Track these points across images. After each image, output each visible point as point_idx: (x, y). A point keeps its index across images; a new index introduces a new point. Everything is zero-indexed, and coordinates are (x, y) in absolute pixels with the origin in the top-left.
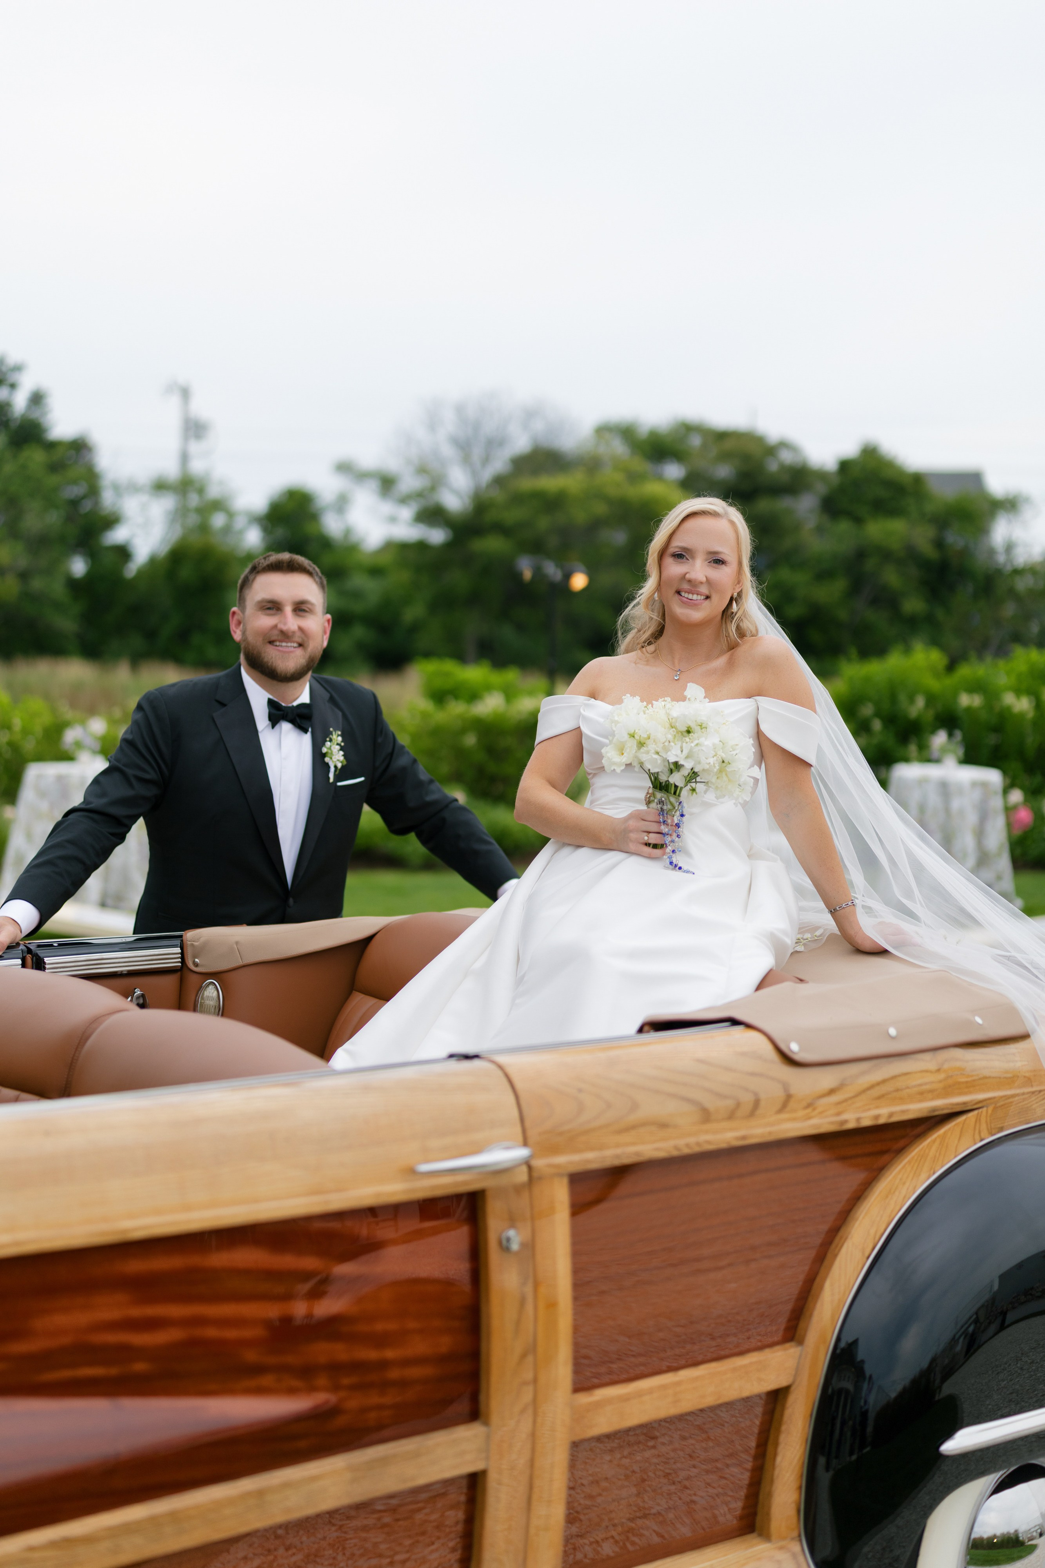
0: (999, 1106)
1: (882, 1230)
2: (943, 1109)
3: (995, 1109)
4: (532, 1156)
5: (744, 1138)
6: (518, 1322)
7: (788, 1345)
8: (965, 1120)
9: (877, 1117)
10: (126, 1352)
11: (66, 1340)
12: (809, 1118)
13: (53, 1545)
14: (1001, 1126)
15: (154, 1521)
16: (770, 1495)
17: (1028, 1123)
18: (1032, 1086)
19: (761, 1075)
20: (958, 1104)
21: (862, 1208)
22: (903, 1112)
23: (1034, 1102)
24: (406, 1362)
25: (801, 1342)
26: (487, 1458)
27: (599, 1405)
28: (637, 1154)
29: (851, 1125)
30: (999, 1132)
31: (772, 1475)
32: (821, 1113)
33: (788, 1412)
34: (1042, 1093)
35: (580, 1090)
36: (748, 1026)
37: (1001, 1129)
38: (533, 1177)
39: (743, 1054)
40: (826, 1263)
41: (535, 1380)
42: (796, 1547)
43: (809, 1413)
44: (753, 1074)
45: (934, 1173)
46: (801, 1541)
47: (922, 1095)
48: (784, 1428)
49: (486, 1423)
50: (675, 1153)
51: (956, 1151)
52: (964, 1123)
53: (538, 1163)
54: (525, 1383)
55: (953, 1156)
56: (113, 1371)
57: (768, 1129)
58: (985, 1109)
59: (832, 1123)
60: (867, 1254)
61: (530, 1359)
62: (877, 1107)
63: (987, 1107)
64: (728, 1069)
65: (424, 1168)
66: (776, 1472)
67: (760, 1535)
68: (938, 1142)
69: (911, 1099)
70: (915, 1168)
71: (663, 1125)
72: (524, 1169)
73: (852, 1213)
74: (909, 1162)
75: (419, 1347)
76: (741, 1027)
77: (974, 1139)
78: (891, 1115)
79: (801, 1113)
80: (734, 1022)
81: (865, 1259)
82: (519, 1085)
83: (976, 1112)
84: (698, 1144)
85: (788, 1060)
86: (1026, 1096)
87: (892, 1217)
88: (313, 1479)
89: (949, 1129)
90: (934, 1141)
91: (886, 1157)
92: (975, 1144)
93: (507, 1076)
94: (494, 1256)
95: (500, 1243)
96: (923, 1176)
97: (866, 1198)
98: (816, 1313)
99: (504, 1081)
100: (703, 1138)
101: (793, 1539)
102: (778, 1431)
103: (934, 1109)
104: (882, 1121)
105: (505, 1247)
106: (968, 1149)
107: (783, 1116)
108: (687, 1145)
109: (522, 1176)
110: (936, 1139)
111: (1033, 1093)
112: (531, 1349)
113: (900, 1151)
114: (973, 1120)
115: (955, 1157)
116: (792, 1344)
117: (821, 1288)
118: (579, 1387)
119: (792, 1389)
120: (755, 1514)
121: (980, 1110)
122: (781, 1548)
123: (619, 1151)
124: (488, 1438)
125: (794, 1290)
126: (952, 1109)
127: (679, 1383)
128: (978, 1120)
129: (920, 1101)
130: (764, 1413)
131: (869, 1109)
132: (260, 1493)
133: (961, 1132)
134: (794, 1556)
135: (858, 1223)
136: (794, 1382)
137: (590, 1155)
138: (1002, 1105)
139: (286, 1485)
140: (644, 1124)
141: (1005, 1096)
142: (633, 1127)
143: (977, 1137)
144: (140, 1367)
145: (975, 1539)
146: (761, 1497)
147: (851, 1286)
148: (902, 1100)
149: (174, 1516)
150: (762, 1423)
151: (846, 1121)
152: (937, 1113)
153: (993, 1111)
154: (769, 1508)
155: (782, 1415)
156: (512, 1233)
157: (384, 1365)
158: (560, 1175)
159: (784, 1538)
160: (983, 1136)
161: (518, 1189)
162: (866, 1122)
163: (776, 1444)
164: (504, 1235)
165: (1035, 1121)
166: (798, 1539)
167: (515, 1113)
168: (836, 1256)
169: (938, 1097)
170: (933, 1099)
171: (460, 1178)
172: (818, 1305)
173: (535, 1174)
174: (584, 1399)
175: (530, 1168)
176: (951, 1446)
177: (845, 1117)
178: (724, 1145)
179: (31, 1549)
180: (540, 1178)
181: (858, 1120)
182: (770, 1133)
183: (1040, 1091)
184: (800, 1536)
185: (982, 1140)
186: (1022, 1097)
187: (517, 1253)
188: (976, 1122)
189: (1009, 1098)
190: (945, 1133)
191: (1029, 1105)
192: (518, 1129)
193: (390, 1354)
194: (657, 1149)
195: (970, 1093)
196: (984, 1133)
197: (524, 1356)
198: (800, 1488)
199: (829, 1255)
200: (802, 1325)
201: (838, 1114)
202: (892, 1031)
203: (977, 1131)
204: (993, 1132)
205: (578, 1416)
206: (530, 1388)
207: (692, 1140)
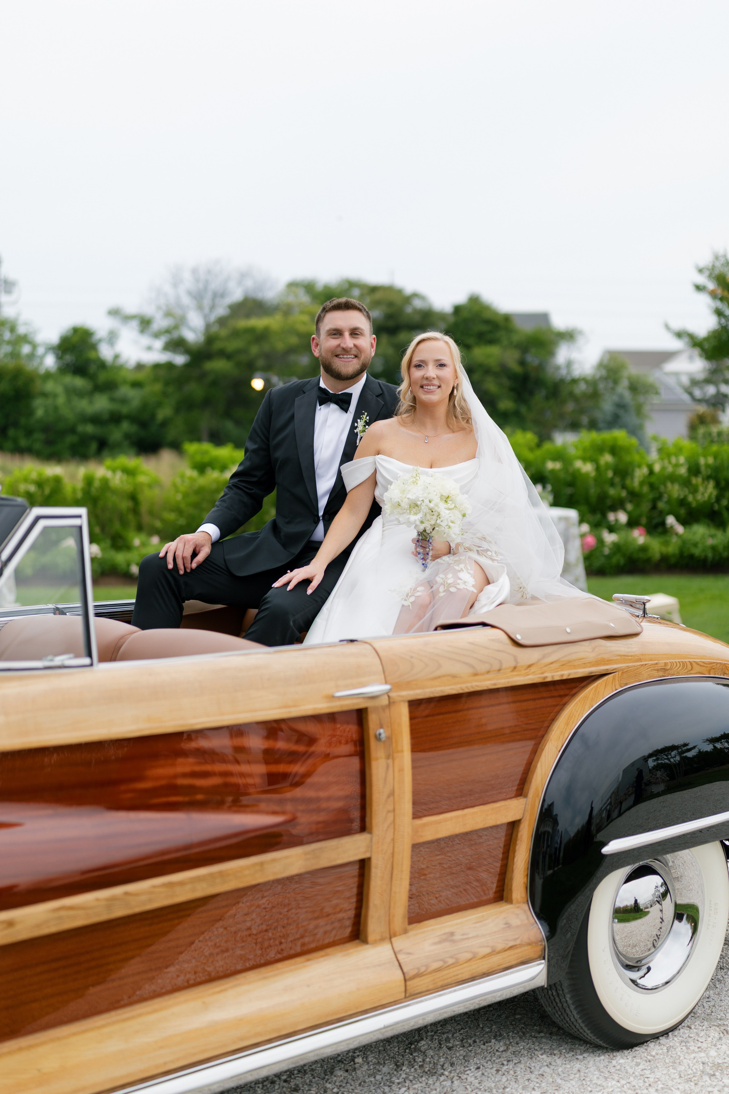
0: (624, 672)
1: (566, 737)
2: (596, 672)
3: (623, 673)
4: (390, 690)
5: (495, 684)
6: (385, 779)
7: (519, 798)
8: (607, 679)
9: (562, 675)
10: (192, 789)
11: (163, 782)
12: (528, 675)
13: (164, 885)
14: (626, 682)
15: (211, 875)
16: (511, 879)
17: (640, 682)
18: (641, 661)
19: (503, 651)
20: (603, 670)
21: (555, 725)
22: (575, 673)
23: (643, 670)
24: (329, 799)
25: (526, 796)
26: (371, 851)
27: (425, 825)
28: (442, 691)
29: (549, 679)
30: (625, 686)
31: (513, 868)
32: (534, 672)
33: (520, 834)
34: (647, 666)
35: (412, 657)
36: (493, 626)
37: (626, 684)
38: (391, 703)
39: (493, 640)
40: (537, 754)
41: (394, 810)
42: (525, 907)
43: (531, 835)
44: (498, 651)
45: (592, 707)
46: (528, 904)
47: (585, 665)
48: (518, 842)
49: (370, 832)
50: (461, 691)
51: (603, 695)
52: (607, 680)
53: (392, 695)
54: (389, 812)
55: (602, 698)
56: (187, 799)
57: (507, 680)
58: (617, 673)
59: (539, 678)
60: (559, 750)
61: (391, 798)
62: (562, 670)
63: (619, 672)
64: (486, 648)
65: (338, 694)
66: (515, 866)
67: (507, 901)
68: (594, 690)
69: (579, 666)
70: (582, 703)
71: (454, 676)
72: (386, 697)
73: (550, 728)
74: (579, 701)
75: (336, 791)
76: (489, 627)
77: (612, 690)
78: (569, 675)
79: (523, 672)
80: (484, 624)
81: (558, 752)
82: (381, 654)
83: (613, 674)
84: (472, 687)
85: (516, 643)
86: (639, 667)
87: (571, 730)
88: (287, 857)
89: (599, 683)
90: (592, 689)
91: (567, 698)
92: (613, 692)
93: (374, 649)
94: (373, 743)
95: (376, 736)
96: (587, 707)
97: (557, 719)
98: (533, 780)
99: (374, 651)
100: (474, 684)
101: (524, 903)
102: (515, 844)
103: (591, 673)
104: (565, 678)
105: (378, 738)
106: (609, 694)
107: (514, 673)
108: (467, 687)
109: (385, 701)
110: (593, 688)
111: (642, 665)
112: (392, 793)
113: (574, 695)
114: (612, 679)
115: (603, 698)
116: (521, 797)
117: (536, 767)
118: (416, 816)
119: (522, 821)
120: (503, 890)
121: (615, 673)
122: (518, 907)
123: (433, 689)
124: (371, 840)
125: (521, 769)
126: (600, 672)
127: (465, 815)
128: (614, 678)
129: (584, 668)
130: (506, 835)
131: (558, 671)
132: (262, 864)
133: (605, 685)
134: (525, 911)
135: (554, 732)
136: (523, 817)
137: (418, 691)
138: (626, 671)
139: (274, 860)
140: (444, 676)
141: (628, 666)
142: (439, 677)
143: (614, 688)
144: (200, 797)
145: (616, 908)
146: (506, 881)
147: (551, 766)
148: (575, 667)
149: (221, 874)
150: (505, 841)
151: (546, 677)
152: (593, 674)
153: (621, 674)
154: (511, 886)
155: (517, 836)
156: (382, 731)
157: (318, 800)
158: (403, 701)
159: (519, 903)
160: (617, 688)
161: (384, 708)
162: (557, 678)
163: (514, 851)
164: (378, 733)
165: (643, 681)
166: (527, 903)
167: (380, 668)
168: (543, 750)
169: (593, 666)
170: (590, 667)
171: (355, 701)
172: (535, 776)
173: (391, 700)
174: (418, 822)
175: (389, 696)
176: (607, 849)
177: (545, 675)
178: (485, 688)
179: (154, 887)
180: (394, 702)
181: (553, 677)
182: (508, 682)
183: (646, 664)
184: (528, 901)
185: (616, 690)
186: (636, 667)
187: (384, 742)
188: (613, 680)
189: (630, 668)
190: (597, 685)
191: (640, 672)
192: (383, 676)
193: (322, 794)
194: (452, 689)
195: (609, 664)
196: (617, 686)
197: (389, 797)
198: (527, 875)
199: (539, 750)
200: (526, 787)
201: (542, 673)
202: (568, 630)
203: (614, 685)
204: (622, 686)
205: (415, 831)
206: (391, 815)
207: (469, 685)
